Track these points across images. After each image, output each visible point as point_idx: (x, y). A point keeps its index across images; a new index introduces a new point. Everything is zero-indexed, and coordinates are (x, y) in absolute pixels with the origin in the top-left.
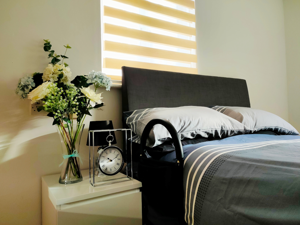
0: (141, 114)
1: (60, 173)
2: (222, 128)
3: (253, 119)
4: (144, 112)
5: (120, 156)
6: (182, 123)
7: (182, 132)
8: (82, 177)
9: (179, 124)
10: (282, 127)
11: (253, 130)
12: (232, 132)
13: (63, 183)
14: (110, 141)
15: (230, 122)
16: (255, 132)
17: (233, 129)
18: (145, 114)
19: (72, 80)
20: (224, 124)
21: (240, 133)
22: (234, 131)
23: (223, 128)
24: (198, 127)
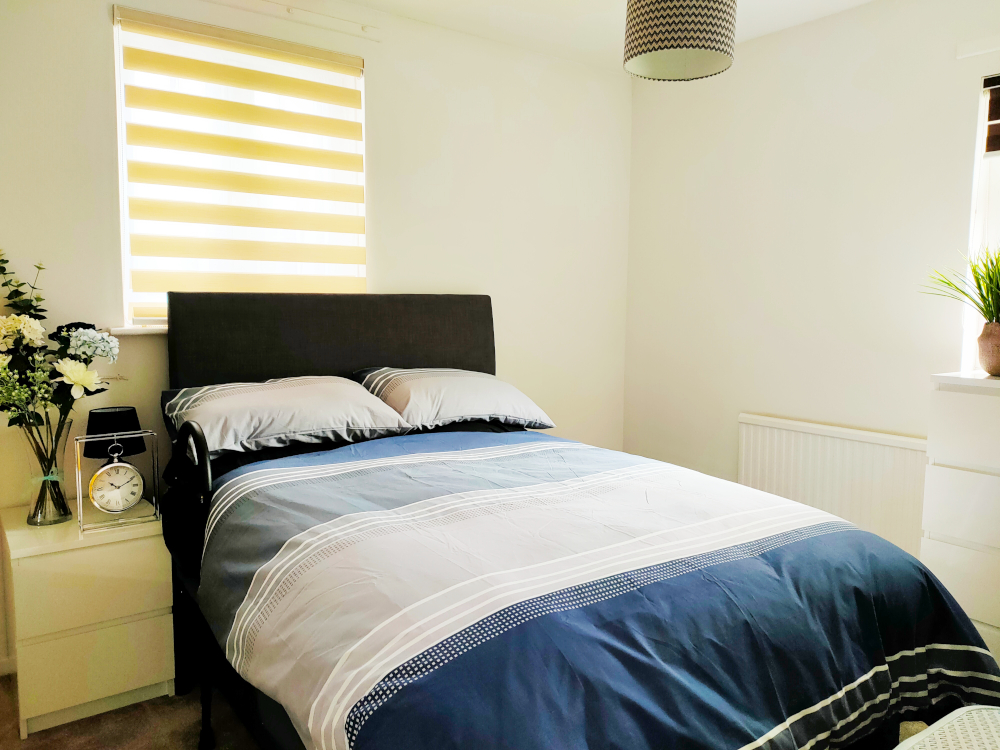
0: (188, 401)
1: (28, 505)
2: (348, 425)
3: (433, 403)
4: (195, 397)
5: (138, 480)
6: (255, 422)
7: (256, 437)
8: (71, 513)
9: (249, 425)
10: (507, 415)
11: (430, 425)
12: (372, 432)
13: (35, 524)
14: (116, 455)
15: (368, 414)
16: (438, 429)
17: (374, 427)
18: (195, 401)
19: (51, 333)
20: (353, 419)
21: (390, 434)
22: (375, 431)
23: (351, 425)
24: (292, 427)
